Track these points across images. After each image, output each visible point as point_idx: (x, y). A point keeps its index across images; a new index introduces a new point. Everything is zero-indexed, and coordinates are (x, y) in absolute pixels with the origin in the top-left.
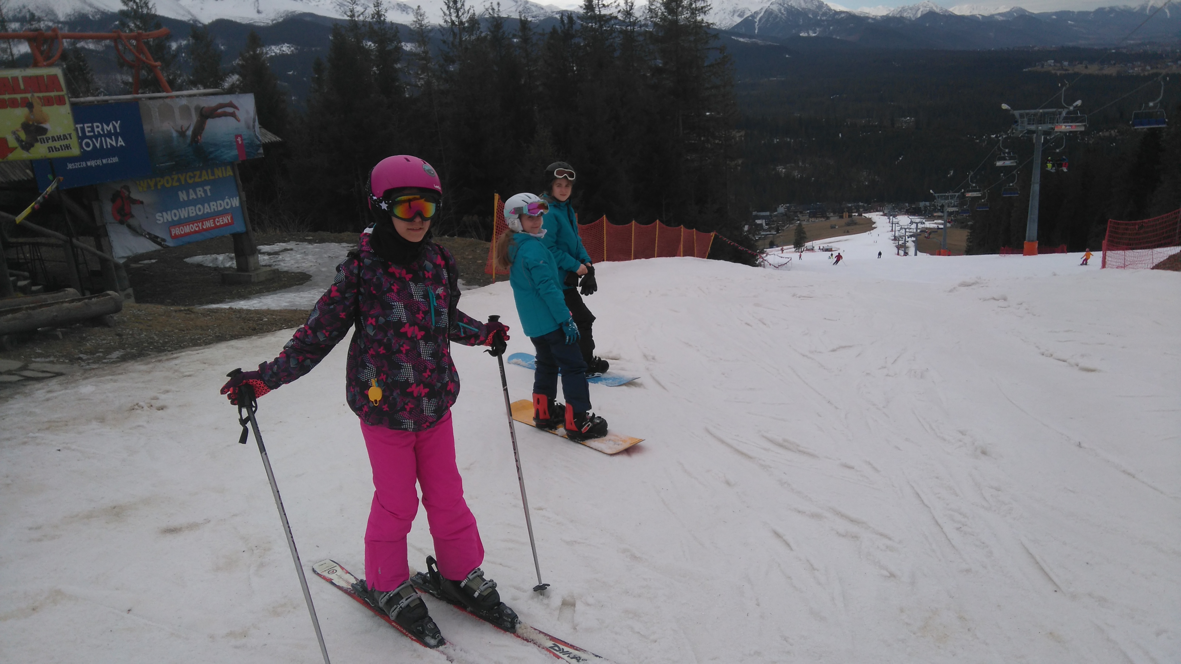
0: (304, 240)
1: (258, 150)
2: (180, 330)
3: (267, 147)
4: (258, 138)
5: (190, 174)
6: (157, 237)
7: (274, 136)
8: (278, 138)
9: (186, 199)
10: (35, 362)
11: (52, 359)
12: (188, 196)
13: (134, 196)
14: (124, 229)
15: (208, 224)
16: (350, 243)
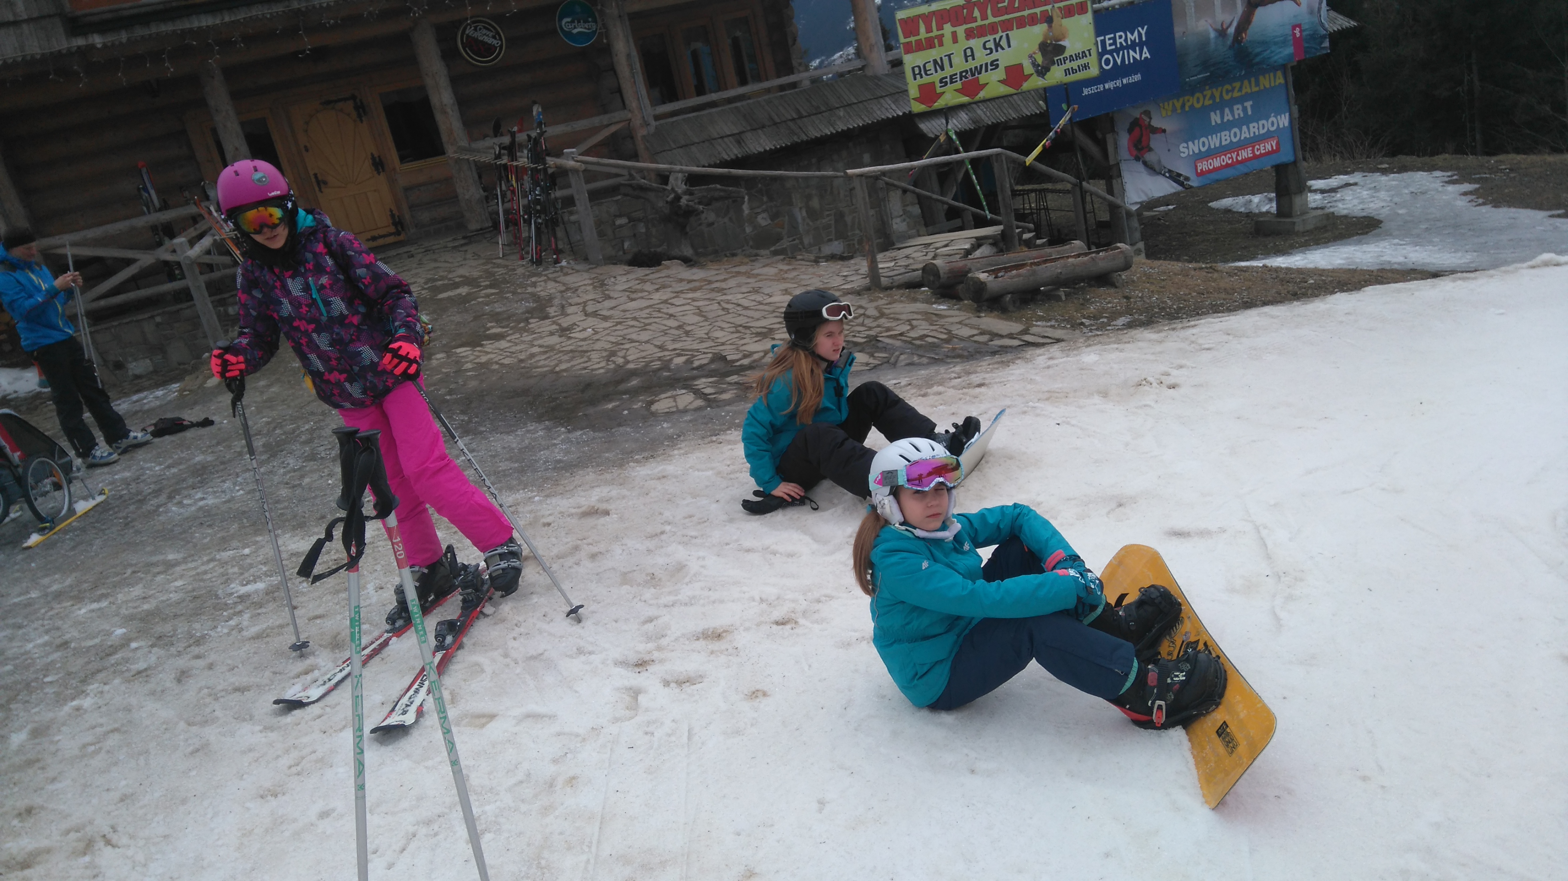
0: (1376, 170)
1: (1321, 43)
2: (1199, 293)
3: (1337, 37)
4: (1322, 25)
5: (1228, 87)
6: (1179, 175)
7: (1346, 19)
8: (1352, 23)
9: (1219, 122)
10: (1037, 326)
11: (1053, 323)
12: (1222, 117)
13: (1156, 123)
14: (1140, 166)
15: (1245, 154)
16: (1447, 171)
